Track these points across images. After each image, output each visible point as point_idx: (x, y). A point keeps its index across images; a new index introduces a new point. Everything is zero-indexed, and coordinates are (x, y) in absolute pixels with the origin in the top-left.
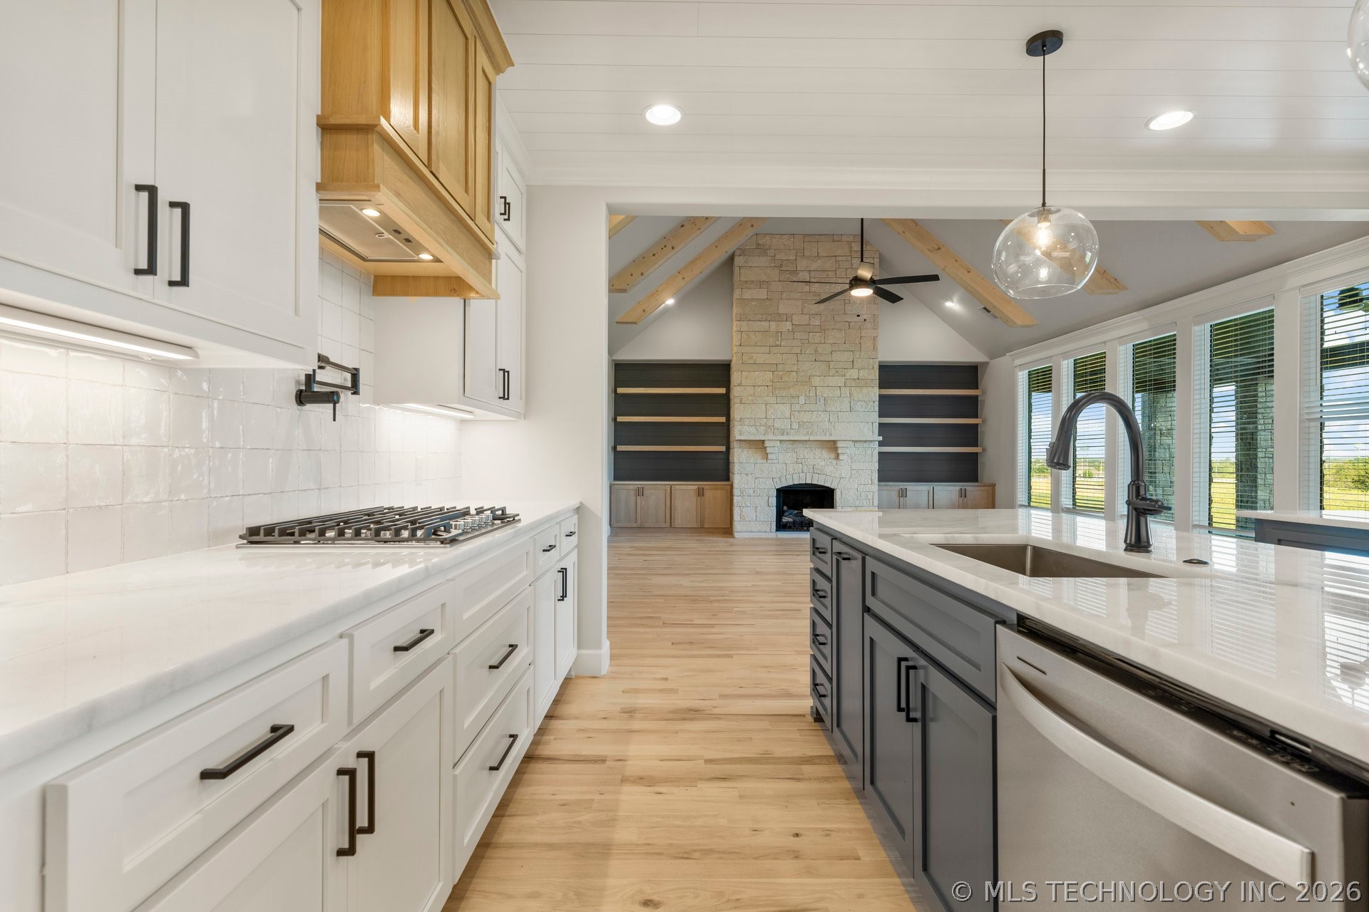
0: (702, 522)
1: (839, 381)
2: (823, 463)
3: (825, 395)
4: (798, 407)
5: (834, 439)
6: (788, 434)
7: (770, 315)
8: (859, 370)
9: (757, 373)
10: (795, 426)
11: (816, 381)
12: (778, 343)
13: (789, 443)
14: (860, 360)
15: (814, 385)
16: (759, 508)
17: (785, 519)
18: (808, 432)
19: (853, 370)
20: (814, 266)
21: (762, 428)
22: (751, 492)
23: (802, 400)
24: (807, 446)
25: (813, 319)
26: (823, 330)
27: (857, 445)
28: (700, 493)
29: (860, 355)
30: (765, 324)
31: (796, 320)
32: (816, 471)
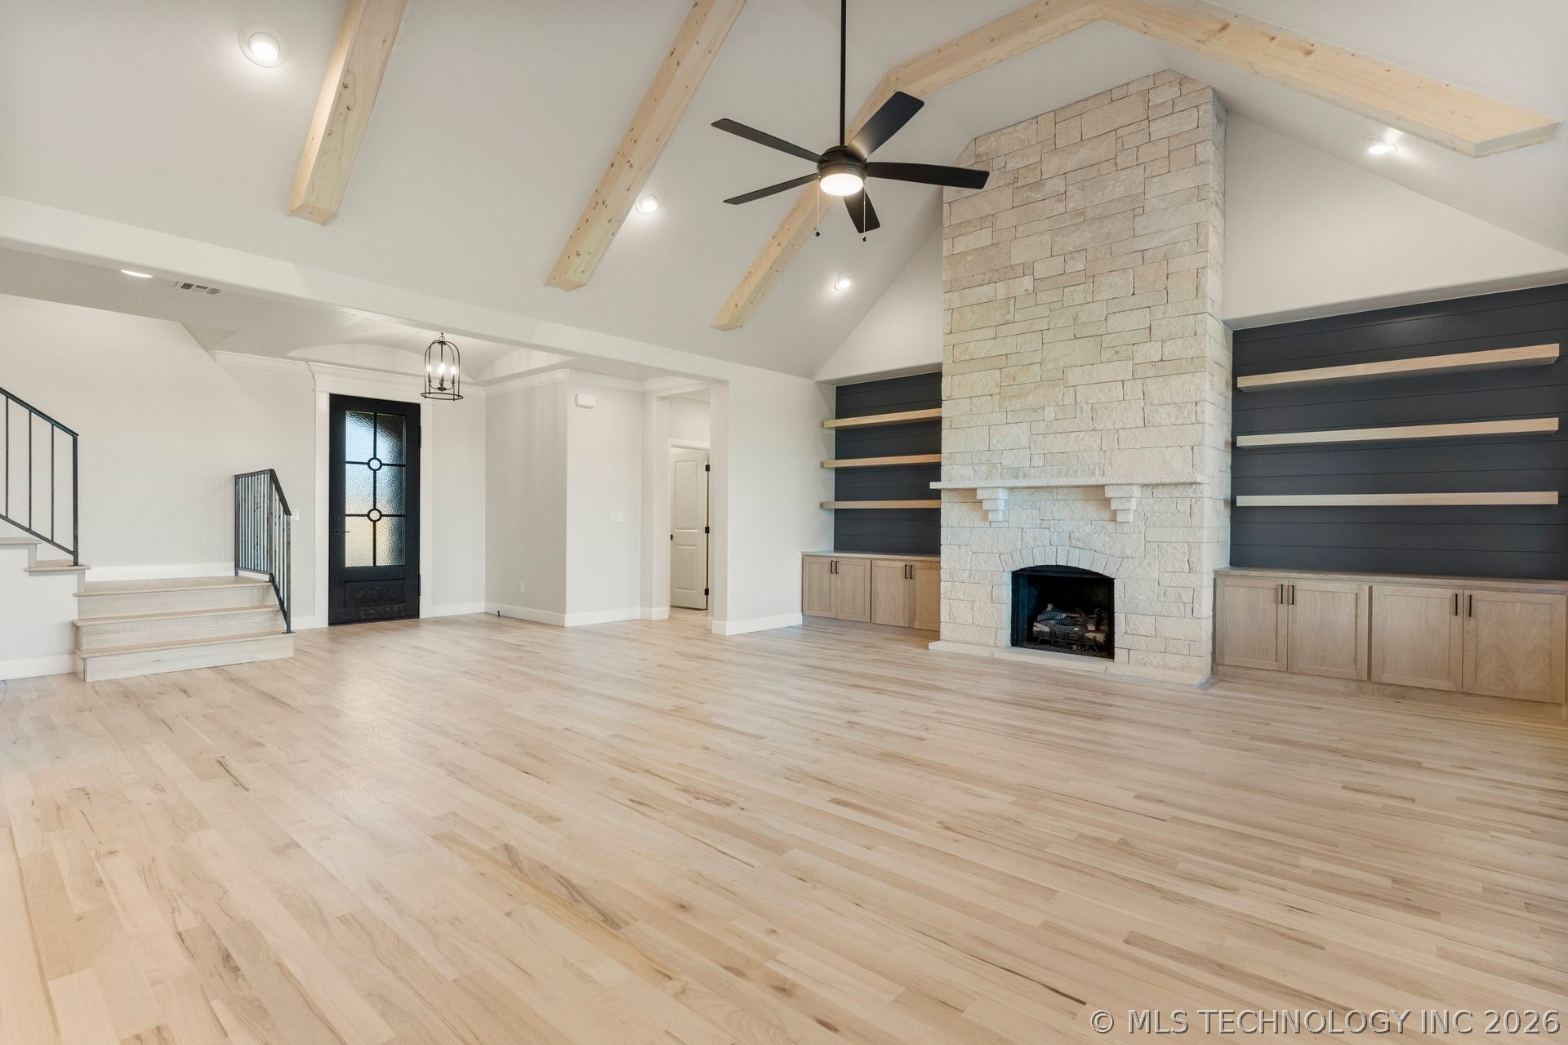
0: (912, 618)
1: (1123, 370)
2: (1088, 529)
3: (1094, 401)
4: (1042, 427)
5: (1100, 483)
6: (1025, 476)
7: (997, 271)
8: (1163, 342)
9: (975, 375)
10: (1038, 461)
11: (1075, 376)
12: (1010, 317)
13: (1026, 491)
14: (1164, 323)
15: (1071, 382)
16: (977, 605)
17: (1039, 627)
18: (1060, 472)
19: (1149, 345)
20: (1073, 162)
21: (984, 468)
22: (965, 576)
23: (1050, 413)
24: (1059, 497)
25: (1071, 262)
26: (1090, 277)
27: (1158, 492)
28: (909, 573)
29: (1164, 313)
30: (988, 289)
31: (1041, 270)
32: (1074, 543)
